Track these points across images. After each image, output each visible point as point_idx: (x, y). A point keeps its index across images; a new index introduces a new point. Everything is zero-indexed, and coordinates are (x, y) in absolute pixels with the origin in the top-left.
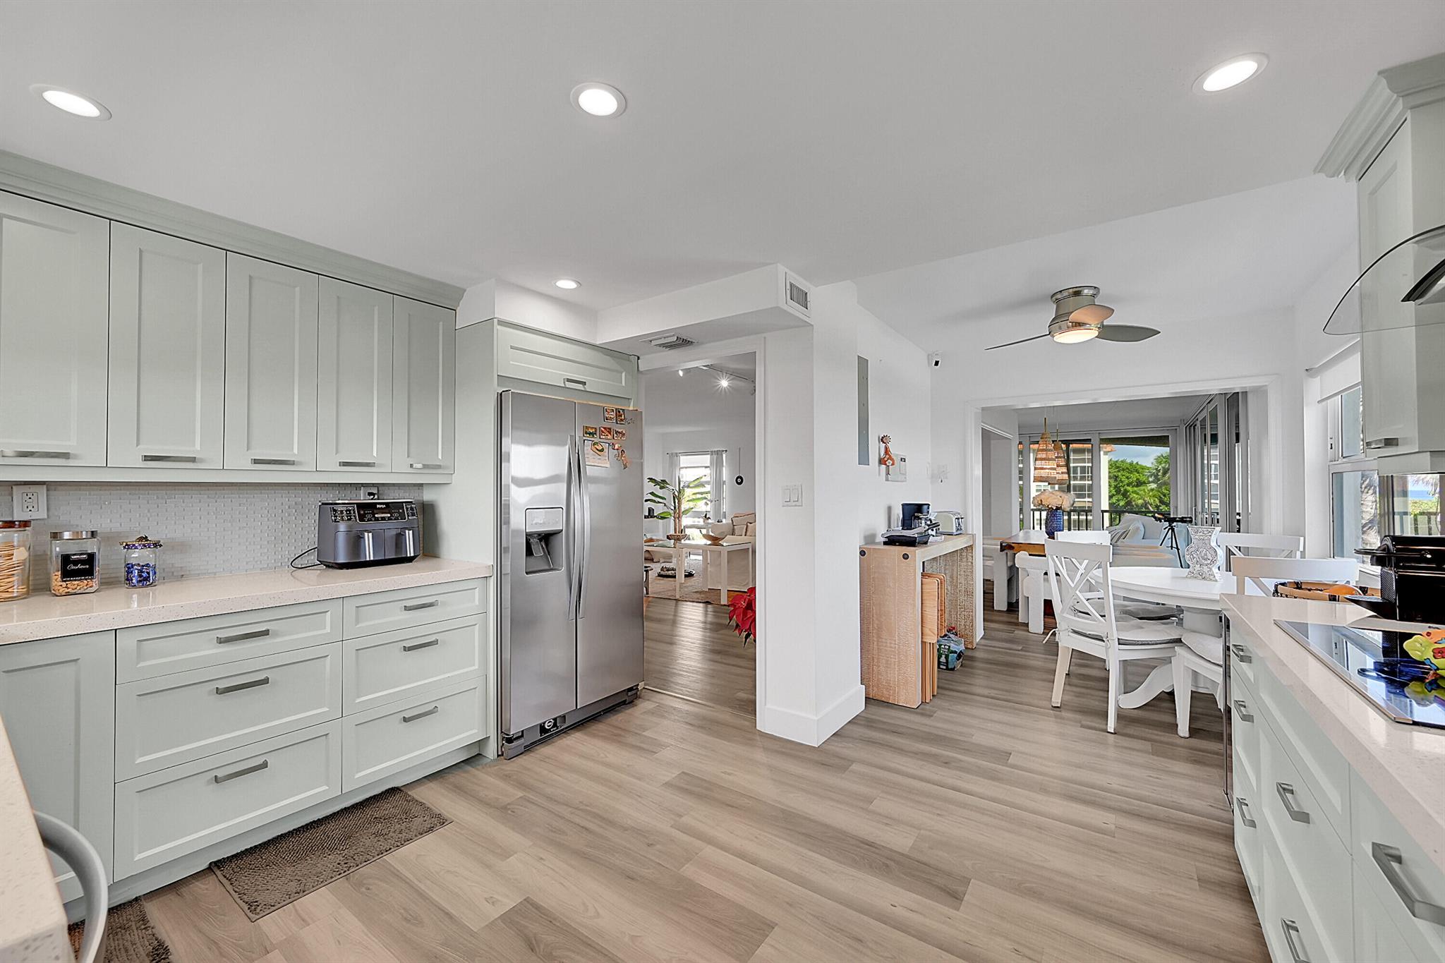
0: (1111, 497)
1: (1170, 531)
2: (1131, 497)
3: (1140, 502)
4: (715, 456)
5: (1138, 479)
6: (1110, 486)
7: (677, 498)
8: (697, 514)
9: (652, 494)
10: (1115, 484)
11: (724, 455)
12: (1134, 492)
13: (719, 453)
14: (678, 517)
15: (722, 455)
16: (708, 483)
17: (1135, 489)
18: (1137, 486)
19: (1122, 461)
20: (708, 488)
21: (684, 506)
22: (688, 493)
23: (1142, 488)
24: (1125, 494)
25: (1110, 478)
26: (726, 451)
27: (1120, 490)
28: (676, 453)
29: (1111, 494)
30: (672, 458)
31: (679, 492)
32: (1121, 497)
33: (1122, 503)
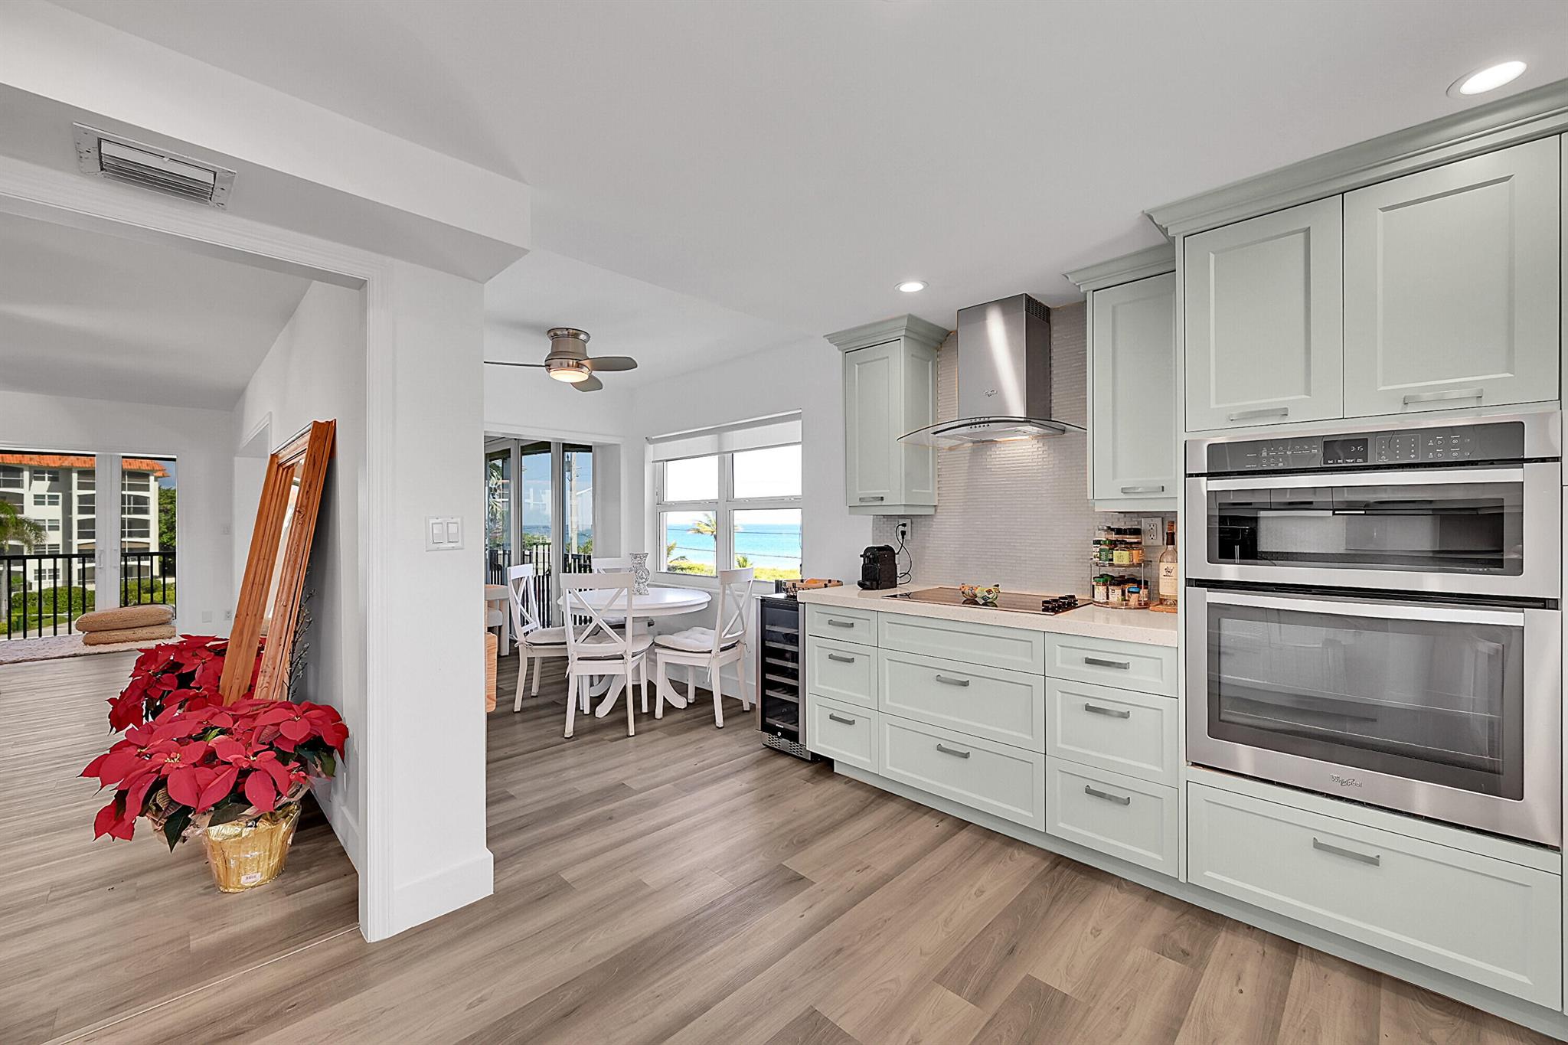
6: (160, 521)
10: (166, 518)
25: (160, 511)
29: (161, 531)
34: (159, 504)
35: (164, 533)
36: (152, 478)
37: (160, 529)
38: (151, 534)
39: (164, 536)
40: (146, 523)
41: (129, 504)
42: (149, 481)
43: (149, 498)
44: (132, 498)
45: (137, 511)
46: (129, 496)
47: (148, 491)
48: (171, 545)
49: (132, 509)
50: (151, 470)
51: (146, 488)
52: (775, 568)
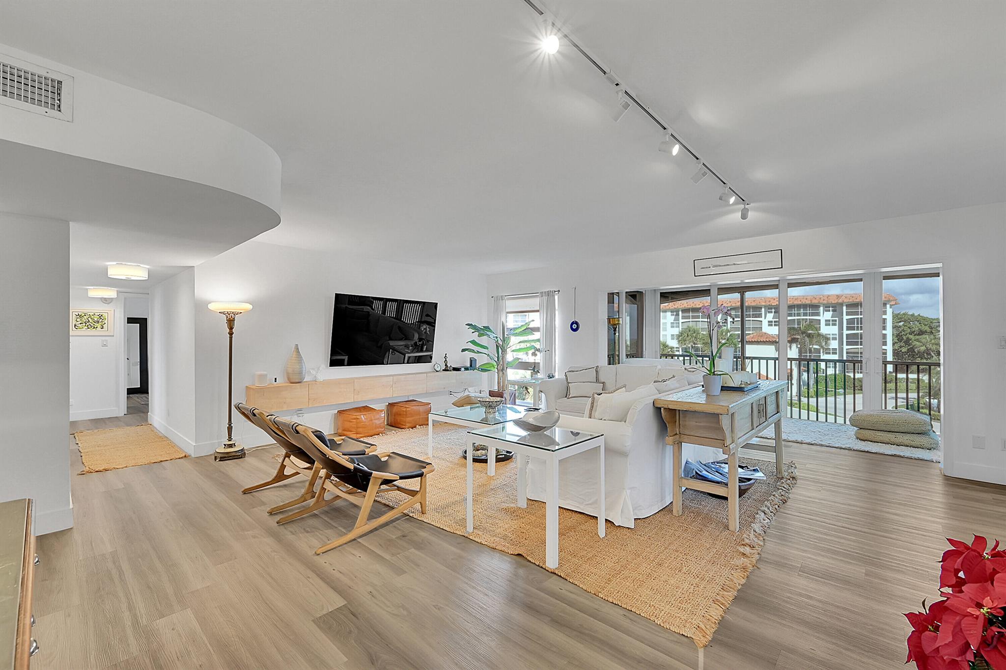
2: (913, 344)
3: (923, 348)
4: (545, 298)
5: (920, 329)
7: (501, 348)
8: (524, 366)
9: (473, 342)
11: (556, 297)
12: (918, 340)
13: (550, 294)
14: (502, 370)
15: (554, 296)
16: (537, 329)
17: (917, 337)
18: (919, 335)
19: (904, 314)
20: (537, 336)
21: (510, 357)
22: (514, 340)
23: (924, 336)
24: (907, 342)
26: (559, 291)
27: (903, 339)
28: (502, 296)
30: (497, 301)
31: (504, 341)
32: (902, 344)
33: (904, 350)
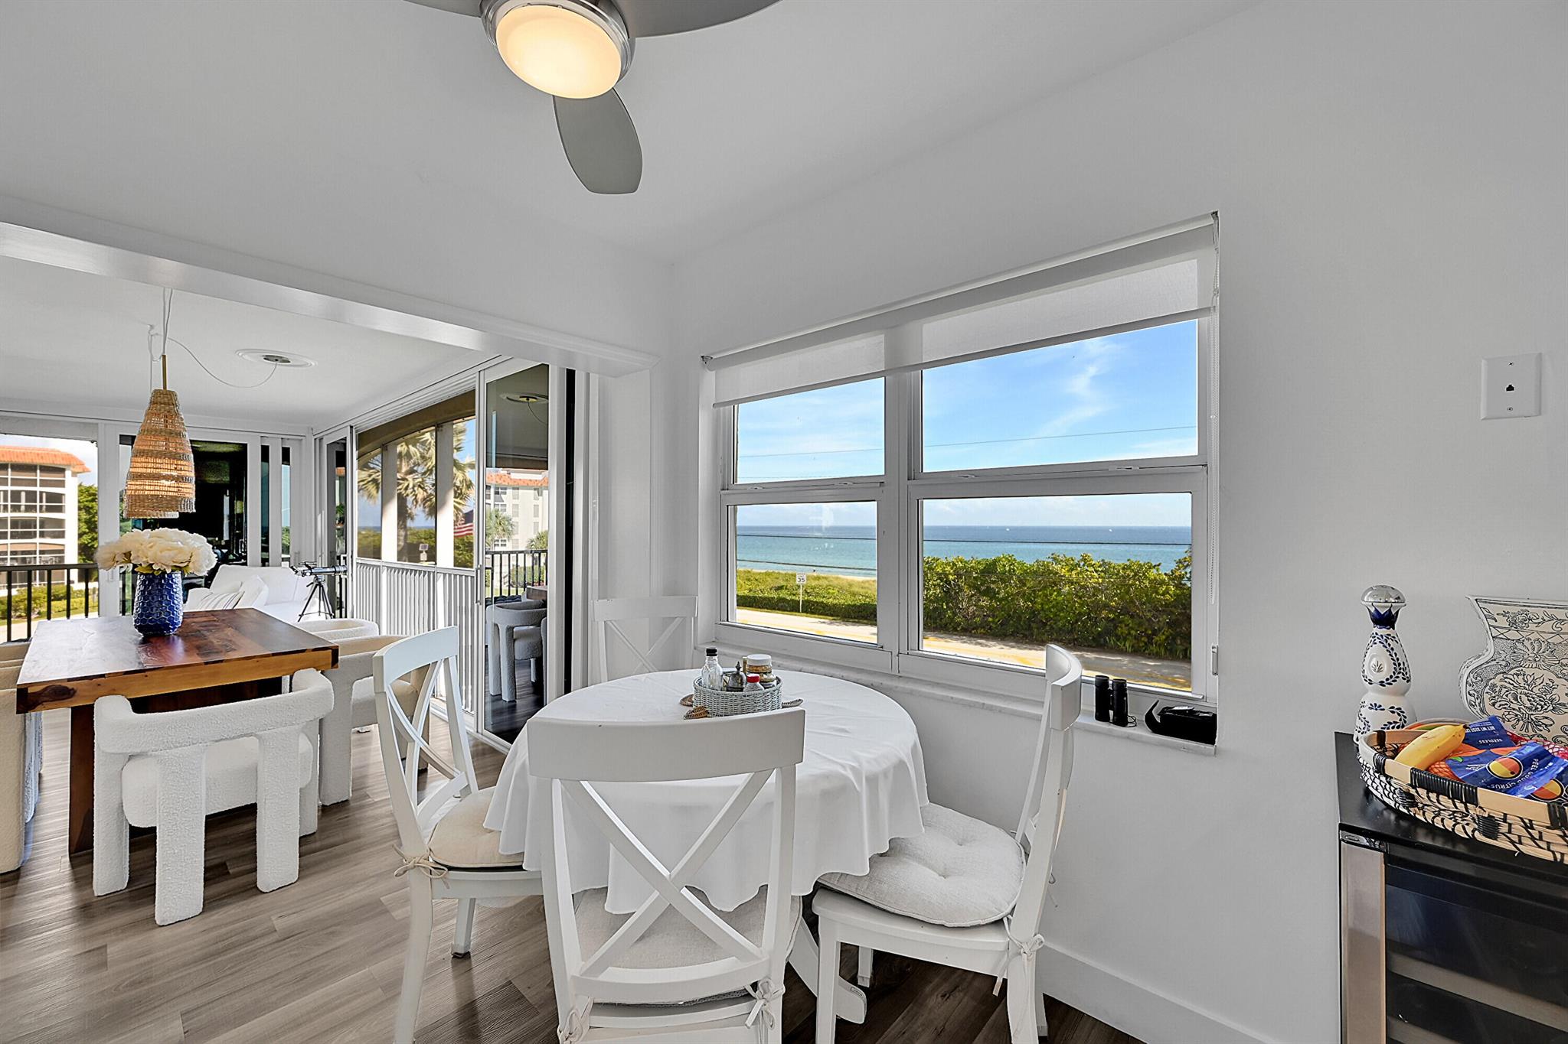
0: (80, 536)
1: (318, 587)
6: (79, 520)
10: (88, 517)
25: (80, 509)
29: (80, 532)
34: (79, 502)
35: (85, 533)
36: (68, 473)
37: (79, 529)
38: (67, 534)
39: (84, 537)
40: (60, 523)
41: (41, 501)
42: (64, 477)
43: (64, 495)
44: (44, 495)
45: (49, 509)
46: (41, 493)
47: (64, 487)
48: (93, 546)
49: (44, 507)
50: (67, 465)
51: (61, 484)
52: (750, 570)
